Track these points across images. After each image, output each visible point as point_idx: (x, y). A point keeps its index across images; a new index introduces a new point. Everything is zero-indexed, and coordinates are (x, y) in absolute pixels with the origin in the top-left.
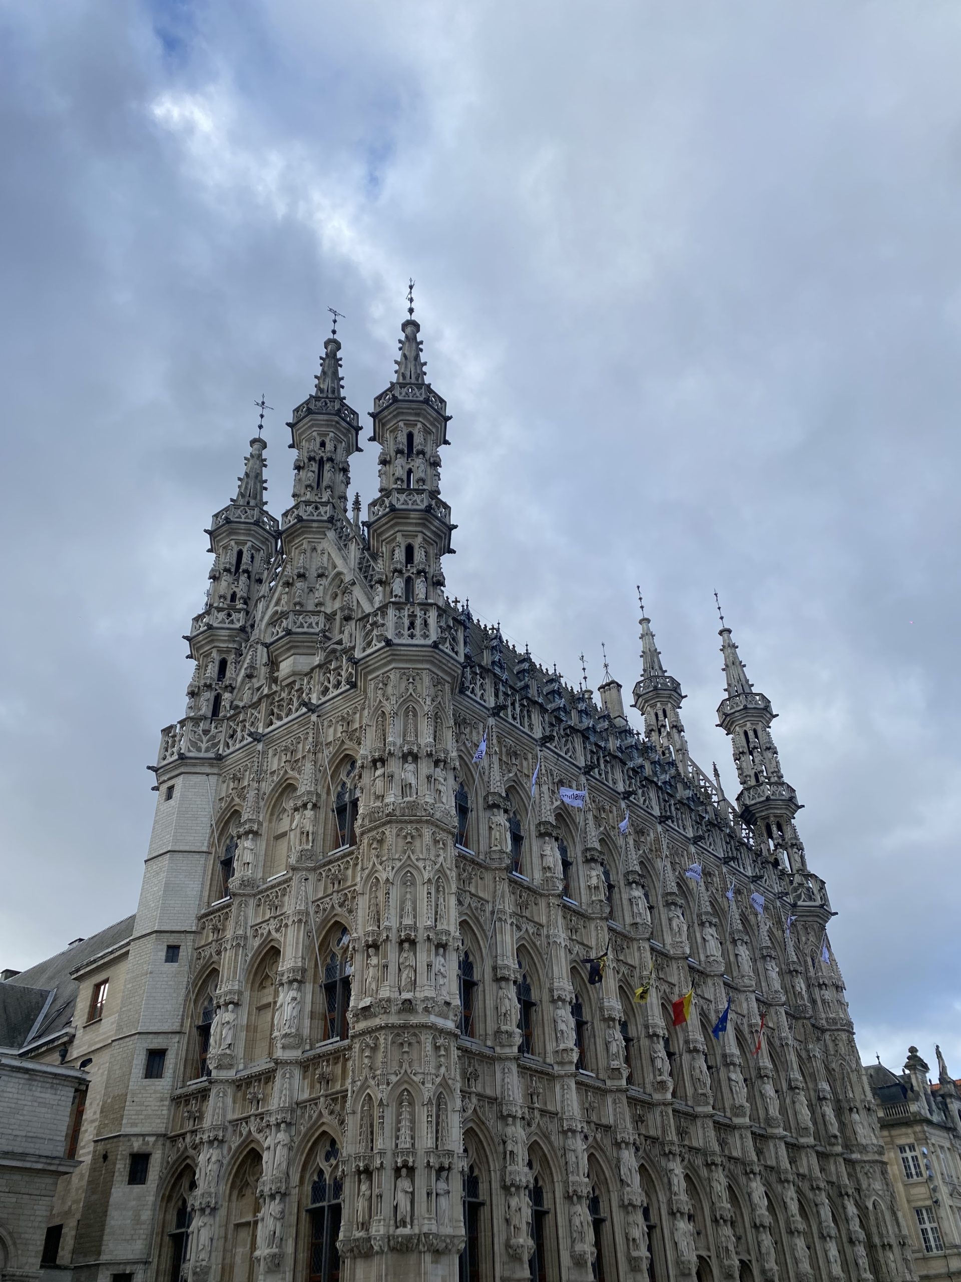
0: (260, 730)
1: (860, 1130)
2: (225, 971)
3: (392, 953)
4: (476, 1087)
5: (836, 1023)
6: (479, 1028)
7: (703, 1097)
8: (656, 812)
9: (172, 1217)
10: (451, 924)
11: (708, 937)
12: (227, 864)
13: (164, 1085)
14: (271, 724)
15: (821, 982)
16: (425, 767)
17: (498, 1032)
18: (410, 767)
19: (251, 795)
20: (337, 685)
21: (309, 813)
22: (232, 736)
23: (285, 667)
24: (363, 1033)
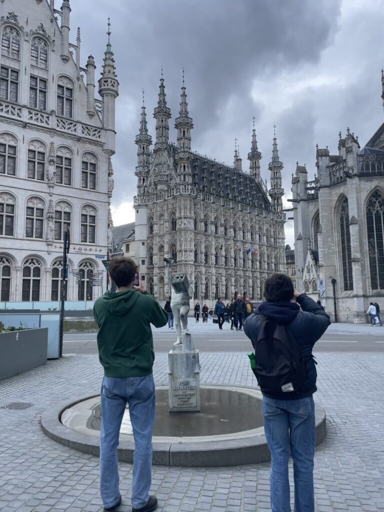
0: (155, 201)
1: (281, 268)
2: (154, 249)
3: (183, 252)
4: (198, 270)
6: (198, 261)
8: (240, 209)
9: (149, 285)
10: (193, 248)
12: (151, 228)
13: (145, 266)
14: (157, 200)
16: (189, 220)
17: (201, 262)
18: (186, 220)
19: (155, 215)
20: (171, 196)
21: (167, 223)
22: (149, 200)
23: (159, 187)
24: (179, 264)
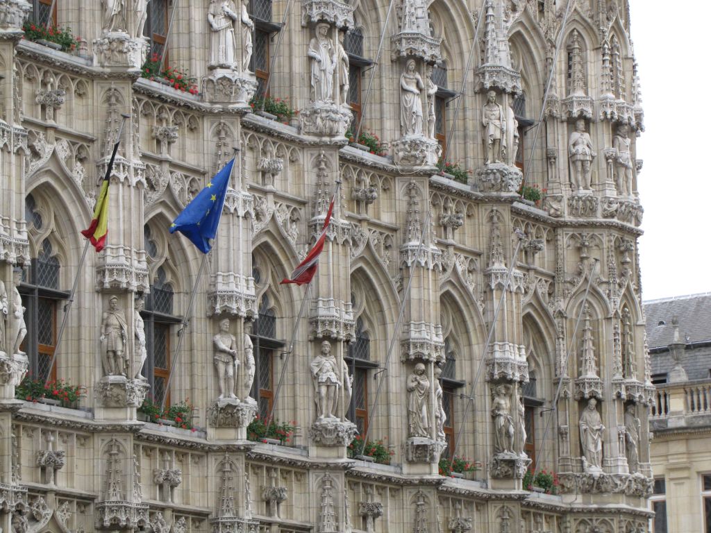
5: (593, 211)
7: (116, 391)
11: (220, 23)
15: (576, 112)
